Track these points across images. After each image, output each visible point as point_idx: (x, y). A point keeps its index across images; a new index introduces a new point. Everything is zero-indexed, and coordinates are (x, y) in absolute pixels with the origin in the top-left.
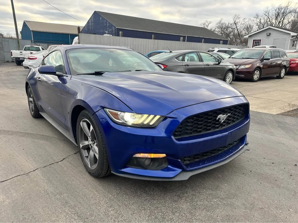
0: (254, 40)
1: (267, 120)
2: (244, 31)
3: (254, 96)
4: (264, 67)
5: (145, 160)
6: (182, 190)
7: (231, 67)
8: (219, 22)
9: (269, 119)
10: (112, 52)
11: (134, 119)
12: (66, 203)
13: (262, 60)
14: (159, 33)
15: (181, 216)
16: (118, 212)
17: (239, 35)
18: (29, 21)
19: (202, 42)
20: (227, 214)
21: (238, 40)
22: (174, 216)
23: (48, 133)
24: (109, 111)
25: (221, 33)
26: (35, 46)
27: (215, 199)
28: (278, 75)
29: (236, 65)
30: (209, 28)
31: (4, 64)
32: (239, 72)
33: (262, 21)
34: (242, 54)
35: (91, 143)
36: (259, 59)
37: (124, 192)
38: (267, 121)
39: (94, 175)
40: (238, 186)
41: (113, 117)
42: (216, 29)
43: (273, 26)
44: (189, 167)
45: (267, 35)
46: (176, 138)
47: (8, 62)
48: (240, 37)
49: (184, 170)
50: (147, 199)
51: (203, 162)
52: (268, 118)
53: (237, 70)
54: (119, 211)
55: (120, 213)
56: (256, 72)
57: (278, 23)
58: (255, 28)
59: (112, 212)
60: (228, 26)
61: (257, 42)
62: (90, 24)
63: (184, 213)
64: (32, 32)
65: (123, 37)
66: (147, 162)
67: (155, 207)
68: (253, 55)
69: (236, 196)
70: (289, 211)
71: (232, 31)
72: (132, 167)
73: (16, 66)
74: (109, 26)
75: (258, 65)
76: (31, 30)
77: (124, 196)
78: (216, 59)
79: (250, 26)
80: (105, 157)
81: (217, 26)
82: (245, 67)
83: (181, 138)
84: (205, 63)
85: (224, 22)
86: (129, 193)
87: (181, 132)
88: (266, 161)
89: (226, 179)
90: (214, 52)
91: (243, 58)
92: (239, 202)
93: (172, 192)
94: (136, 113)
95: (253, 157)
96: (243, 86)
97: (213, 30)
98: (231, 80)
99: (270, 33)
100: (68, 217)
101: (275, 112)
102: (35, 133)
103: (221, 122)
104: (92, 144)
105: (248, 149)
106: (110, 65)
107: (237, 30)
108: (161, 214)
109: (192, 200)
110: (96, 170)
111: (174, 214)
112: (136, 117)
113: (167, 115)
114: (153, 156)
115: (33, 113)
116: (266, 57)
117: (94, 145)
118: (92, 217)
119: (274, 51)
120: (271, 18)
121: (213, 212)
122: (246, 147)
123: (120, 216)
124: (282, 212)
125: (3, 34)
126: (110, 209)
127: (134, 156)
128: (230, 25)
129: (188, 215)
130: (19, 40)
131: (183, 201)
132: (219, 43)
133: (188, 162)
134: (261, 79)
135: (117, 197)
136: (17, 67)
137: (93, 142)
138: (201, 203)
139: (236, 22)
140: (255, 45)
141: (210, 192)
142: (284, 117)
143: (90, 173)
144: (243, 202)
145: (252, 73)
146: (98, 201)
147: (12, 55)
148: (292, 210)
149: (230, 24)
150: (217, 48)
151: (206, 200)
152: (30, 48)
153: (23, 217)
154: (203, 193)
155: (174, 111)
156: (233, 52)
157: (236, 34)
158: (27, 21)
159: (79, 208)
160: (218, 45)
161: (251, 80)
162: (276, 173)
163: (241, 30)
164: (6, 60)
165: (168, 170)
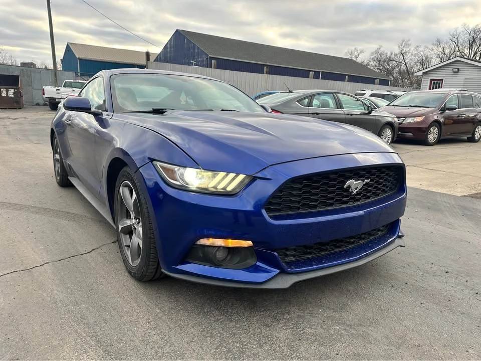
0: (431, 80)
1: (444, 204)
2: (417, 66)
3: (426, 167)
4: (447, 121)
5: (217, 251)
6: (281, 308)
7: (390, 119)
8: (376, 51)
9: (448, 203)
10: (185, 81)
11: (201, 179)
12: (82, 318)
13: (443, 110)
14: (277, 65)
15: (274, 350)
16: (165, 339)
17: (408, 73)
18: (75, 44)
19: (345, 81)
20: (355, 352)
21: (406, 80)
22: (259, 350)
23: (77, 209)
24: (160, 166)
25: (378, 69)
26: (80, 81)
27: (337, 326)
28: (471, 136)
29: (398, 118)
30: (359, 60)
31: (31, 107)
32: (403, 129)
33: (447, 51)
34: (410, 100)
35: (134, 221)
36: (437, 108)
37: (183, 305)
38: (445, 206)
39: (136, 275)
40: (380, 306)
41: (167, 175)
42: (370, 61)
43: (464, 58)
44: (293, 267)
45: (454, 72)
46: (271, 214)
47: (38, 104)
48: (409, 75)
49: (283, 272)
50: (218, 320)
51: (320, 260)
52: (446, 201)
53: (400, 126)
54: (167, 336)
55: (168, 340)
56: (432, 129)
57: (473, 54)
58: (435, 62)
59: (155, 337)
60: (390, 57)
61: (437, 83)
62: (169, 50)
63: (279, 346)
64: (78, 60)
65: (217, 70)
66: (220, 255)
67: (231, 334)
68: (428, 102)
69: (375, 322)
70: (467, 353)
71: (397, 66)
72: (195, 262)
73: (49, 111)
74: (198, 52)
75: (435, 117)
76: (77, 57)
77: (181, 312)
78: (365, 106)
79: (426, 59)
80: (152, 244)
81: (372, 57)
82: (413, 120)
83: (280, 215)
84: (346, 110)
85: (384, 51)
86: (189, 309)
87: (279, 204)
88: (435, 268)
89: (361, 294)
90: (365, 96)
91: (411, 106)
92: (379, 332)
93: (264, 311)
94: (203, 169)
95: (414, 261)
96: (408, 151)
97: (365, 64)
98: (390, 141)
99: (458, 69)
100: (79, 341)
101: (459, 192)
102: (56, 209)
103: (352, 192)
104: (135, 223)
105: (402, 245)
106: (182, 103)
107: (406, 64)
108: (238, 345)
109: (297, 324)
110: (138, 267)
111: (261, 346)
112: (203, 176)
113: (255, 173)
114: (231, 243)
115: (58, 178)
116: (449, 105)
117: (138, 226)
118: (120, 343)
119: (464, 97)
120: (462, 45)
121: (329, 347)
122: (398, 242)
123: (168, 344)
124: (454, 354)
125: (35, 63)
126: (153, 333)
127: (198, 243)
128: (393, 56)
129: (285, 350)
130: (57, 72)
131: (281, 326)
132: (374, 83)
133: (292, 259)
134: (440, 141)
135: (168, 313)
136: (51, 112)
137: (137, 220)
138: (311, 331)
139: (403, 52)
140: (433, 88)
141: (330, 313)
142: (475, 200)
143: (130, 273)
144: (385, 333)
145: (425, 132)
146: (136, 318)
147: (44, 94)
148: (474, 351)
149: (393, 54)
150: (368, 91)
151: (321, 327)
152: (73, 83)
153: (5, 336)
154: (317, 315)
155: (268, 167)
156: (396, 97)
157: (404, 71)
158: (71, 44)
159: (101, 328)
160: (371, 86)
161: (424, 142)
162: (451, 289)
163: (412, 64)
164: (36, 102)
165: (256, 269)
